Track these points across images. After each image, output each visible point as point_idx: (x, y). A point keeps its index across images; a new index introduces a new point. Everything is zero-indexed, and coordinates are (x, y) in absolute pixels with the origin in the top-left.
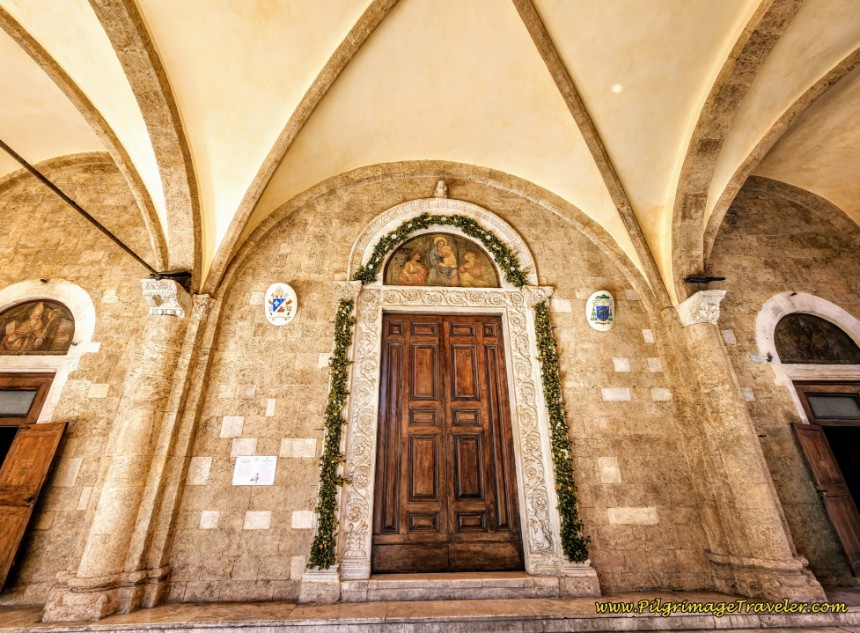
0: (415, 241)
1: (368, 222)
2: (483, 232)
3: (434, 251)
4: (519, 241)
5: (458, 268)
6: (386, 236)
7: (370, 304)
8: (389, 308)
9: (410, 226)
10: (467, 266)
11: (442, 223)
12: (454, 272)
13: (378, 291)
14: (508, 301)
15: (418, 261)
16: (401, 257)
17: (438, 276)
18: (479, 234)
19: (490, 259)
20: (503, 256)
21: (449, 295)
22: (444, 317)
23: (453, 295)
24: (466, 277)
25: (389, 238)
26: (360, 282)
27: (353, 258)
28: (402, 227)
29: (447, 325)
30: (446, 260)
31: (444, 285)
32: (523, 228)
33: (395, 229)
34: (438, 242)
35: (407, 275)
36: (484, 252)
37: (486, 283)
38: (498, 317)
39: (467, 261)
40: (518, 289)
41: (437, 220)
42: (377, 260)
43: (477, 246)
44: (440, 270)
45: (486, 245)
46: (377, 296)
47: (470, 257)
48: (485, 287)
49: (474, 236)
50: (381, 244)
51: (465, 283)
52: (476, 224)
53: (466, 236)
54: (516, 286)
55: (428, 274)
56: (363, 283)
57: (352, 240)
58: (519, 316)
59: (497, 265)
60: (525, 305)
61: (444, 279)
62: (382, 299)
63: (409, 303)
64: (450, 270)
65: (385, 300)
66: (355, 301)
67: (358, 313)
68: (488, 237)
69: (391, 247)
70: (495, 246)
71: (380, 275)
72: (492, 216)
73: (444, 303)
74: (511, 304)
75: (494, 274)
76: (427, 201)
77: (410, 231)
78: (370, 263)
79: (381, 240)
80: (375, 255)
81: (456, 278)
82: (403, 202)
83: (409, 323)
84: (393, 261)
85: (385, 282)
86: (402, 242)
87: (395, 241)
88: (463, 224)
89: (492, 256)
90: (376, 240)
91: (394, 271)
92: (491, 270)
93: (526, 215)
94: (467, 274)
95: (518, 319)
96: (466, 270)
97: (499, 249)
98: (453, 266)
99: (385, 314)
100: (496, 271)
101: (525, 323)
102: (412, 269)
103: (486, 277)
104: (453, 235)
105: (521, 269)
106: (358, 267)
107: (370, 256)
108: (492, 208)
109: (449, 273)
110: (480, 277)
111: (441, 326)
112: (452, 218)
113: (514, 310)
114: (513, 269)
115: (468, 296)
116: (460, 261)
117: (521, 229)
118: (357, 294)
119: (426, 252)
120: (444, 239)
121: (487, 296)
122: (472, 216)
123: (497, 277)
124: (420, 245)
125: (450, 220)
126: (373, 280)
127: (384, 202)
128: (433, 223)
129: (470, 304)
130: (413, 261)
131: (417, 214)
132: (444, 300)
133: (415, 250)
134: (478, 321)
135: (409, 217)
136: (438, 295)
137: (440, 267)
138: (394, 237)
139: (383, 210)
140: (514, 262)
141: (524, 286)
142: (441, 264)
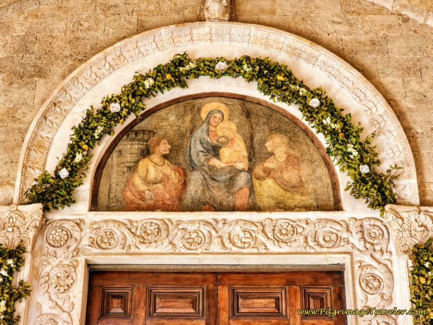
0: (162, 113)
1: (64, 77)
2: (303, 92)
3: (199, 133)
4: (381, 107)
5: (250, 170)
6: (98, 106)
7: (60, 251)
8: (102, 260)
9: (149, 83)
10: (270, 164)
11: (217, 75)
12: (242, 179)
13: (79, 224)
14: (355, 239)
15: (165, 157)
16: (131, 148)
17: (206, 186)
18: (295, 94)
19: (319, 147)
20: (344, 143)
21: (227, 229)
22: (219, 275)
23: (237, 230)
24: (268, 189)
25: (104, 112)
26: (39, 206)
27: (28, 155)
28: (132, 85)
29: (224, 293)
30: (225, 152)
31: (220, 208)
32: (390, 80)
33: (117, 91)
34: (210, 113)
35: (142, 187)
36: (306, 132)
37: (310, 200)
38: (336, 275)
39: (272, 154)
40: (376, 213)
41: (207, 67)
42: (79, 158)
43: (293, 120)
44: (212, 174)
45: (311, 118)
46: (76, 234)
47: (277, 145)
48: (308, 208)
49: (284, 99)
50: (87, 122)
51: (265, 201)
52: (289, 75)
53: (267, 98)
54: (372, 206)
55: (185, 184)
56: (46, 209)
57: (29, 117)
58: (379, 272)
59: (334, 161)
60: (392, 247)
61: (219, 194)
62: (85, 242)
63: (143, 248)
64: (234, 173)
65: (93, 243)
66: (29, 248)
67: (35, 273)
68: (314, 103)
69: (108, 131)
70: (327, 121)
71: (84, 191)
72: (325, 55)
73: (216, 247)
74: (360, 245)
75: (327, 180)
76: (186, 28)
77: (149, 93)
78: (63, 165)
79: (89, 114)
80: (74, 148)
81: (246, 191)
82: (138, 32)
83: (143, 290)
84: (114, 158)
85: (95, 205)
86: (132, 117)
87: (117, 117)
88: (260, 75)
89: (324, 140)
90: (76, 117)
91: (114, 178)
92: (322, 171)
93: (398, 50)
94: (269, 182)
95: (375, 277)
96: (268, 173)
97: (338, 126)
98: (240, 166)
99: (95, 274)
100: (332, 174)
101: (392, 287)
102: (152, 175)
103: (310, 187)
104: (242, 99)
105: (383, 168)
106: (37, 173)
107: (65, 150)
108: (325, 37)
109: (232, 181)
110: (298, 187)
111: (212, 296)
112: (239, 63)
113: (368, 260)
114: (365, 169)
115: (268, 230)
116: (254, 154)
117: (386, 81)
118: (31, 234)
119: (182, 136)
120: (223, 107)
121: (309, 229)
122: (281, 57)
123: (335, 186)
124: (170, 120)
125: (235, 68)
126: (69, 201)
127: (99, 34)
128: (197, 76)
129: (273, 248)
130: (156, 158)
131: (165, 57)
132: (216, 241)
133: (161, 133)
134: (290, 283)
135: (148, 64)
136: (205, 230)
137: (212, 168)
138: (115, 108)
139: (97, 49)
140: (367, 154)
141: (388, 207)
142: (214, 162)
